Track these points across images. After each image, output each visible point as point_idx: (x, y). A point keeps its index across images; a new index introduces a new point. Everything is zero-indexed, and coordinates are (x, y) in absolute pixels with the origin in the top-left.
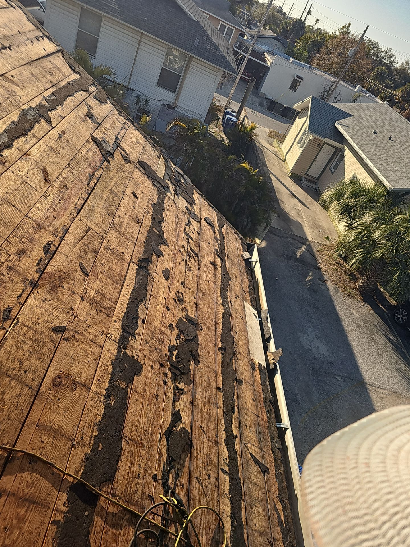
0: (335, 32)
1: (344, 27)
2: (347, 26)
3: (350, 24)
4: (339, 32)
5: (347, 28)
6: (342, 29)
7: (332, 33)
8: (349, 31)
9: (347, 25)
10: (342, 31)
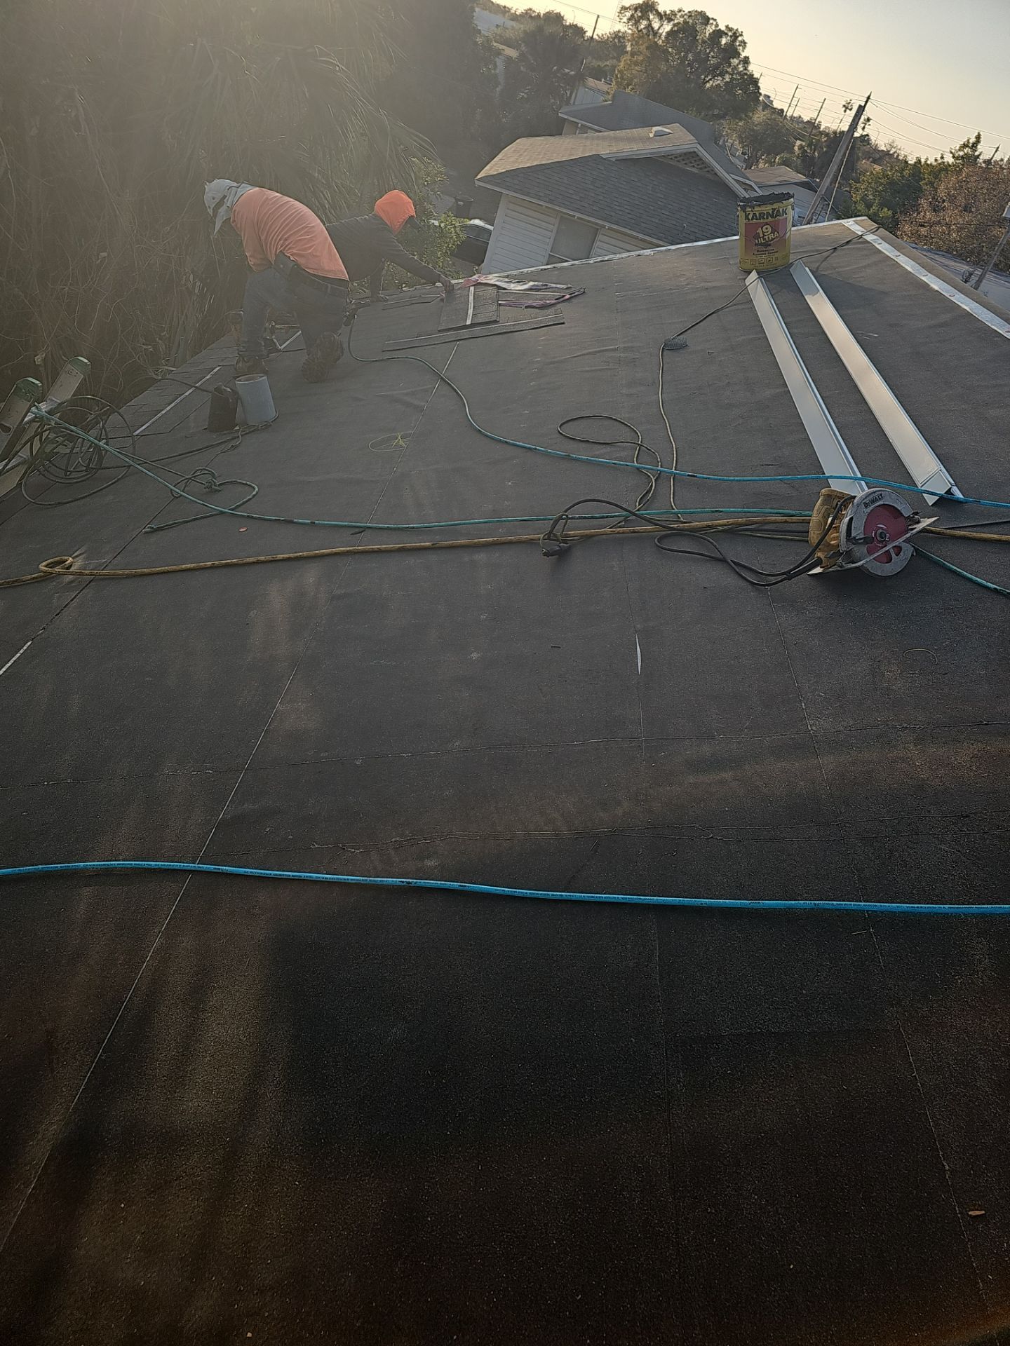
0: (942, 158)
1: (965, 146)
2: (971, 141)
3: (978, 137)
4: (954, 157)
5: (973, 146)
6: (960, 150)
7: (936, 160)
8: (977, 153)
9: (973, 140)
10: (961, 153)
